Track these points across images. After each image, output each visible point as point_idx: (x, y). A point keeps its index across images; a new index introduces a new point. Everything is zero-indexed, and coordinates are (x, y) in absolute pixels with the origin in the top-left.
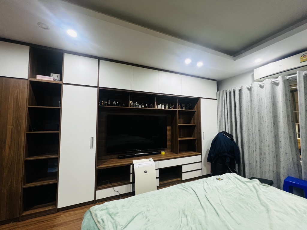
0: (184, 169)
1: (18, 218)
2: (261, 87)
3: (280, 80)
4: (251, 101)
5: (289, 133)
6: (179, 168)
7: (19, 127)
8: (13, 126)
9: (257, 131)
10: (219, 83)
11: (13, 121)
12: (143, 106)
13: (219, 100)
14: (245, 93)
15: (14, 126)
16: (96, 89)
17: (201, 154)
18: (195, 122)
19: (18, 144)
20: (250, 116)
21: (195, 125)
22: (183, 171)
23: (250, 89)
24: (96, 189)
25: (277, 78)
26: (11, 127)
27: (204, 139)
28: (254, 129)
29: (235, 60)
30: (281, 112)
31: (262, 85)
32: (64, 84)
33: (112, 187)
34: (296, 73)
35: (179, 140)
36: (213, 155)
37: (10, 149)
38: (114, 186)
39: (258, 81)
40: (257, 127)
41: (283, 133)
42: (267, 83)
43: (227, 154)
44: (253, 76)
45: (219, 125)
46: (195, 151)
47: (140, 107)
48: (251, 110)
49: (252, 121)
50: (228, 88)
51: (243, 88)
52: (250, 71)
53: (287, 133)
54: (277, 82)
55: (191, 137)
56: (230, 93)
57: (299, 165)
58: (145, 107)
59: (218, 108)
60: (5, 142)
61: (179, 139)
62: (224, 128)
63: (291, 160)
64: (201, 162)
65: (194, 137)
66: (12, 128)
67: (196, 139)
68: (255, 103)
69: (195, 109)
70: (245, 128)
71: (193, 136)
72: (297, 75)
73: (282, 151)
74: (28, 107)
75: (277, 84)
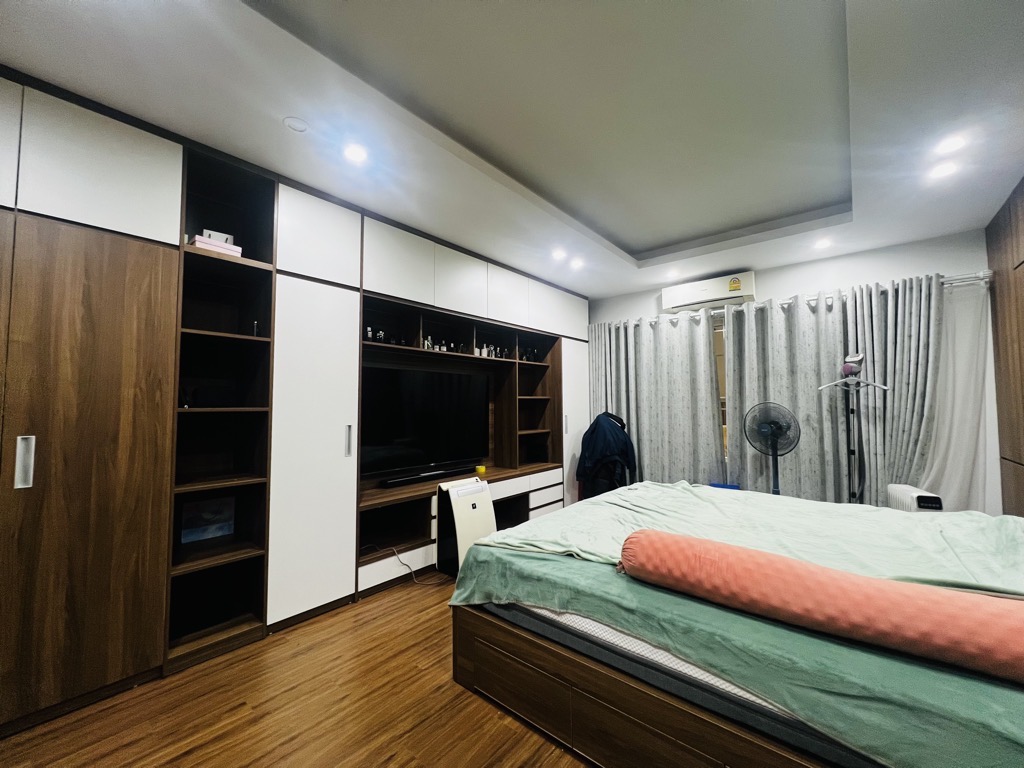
0: (534, 500)
1: (161, 668)
2: (674, 324)
3: (702, 314)
4: (656, 349)
5: (713, 408)
6: (524, 497)
7: (158, 394)
8: (138, 389)
9: (666, 408)
10: (594, 306)
11: (138, 374)
12: (444, 349)
13: (592, 342)
14: (646, 330)
15: (141, 389)
16: (357, 295)
17: (562, 466)
18: (548, 392)
19: (156, 445)
20: (653, 380)
21: (548, 400)
22: (531, 507)
23: (654, 326)
24: (359, 564)
25: (697, 311)
26: (132, 392)
27: (566, 432)
28: (659, 404)
29: (639, 267)
30: (703, 373)
31: (675, 321)
32: (280, 272)
33: (393, 554)
34: (723, 307)
35: (520, 436)
36: (588, 464)
37: (132, 458)
38: (400, 552)
39: (668, 312)
40: (666, 400)
41: (704, 410)
42: (683, 317)
43: (617, 458)
44: (659, 300)
45: (593, 400)
46: (545, 461)
47: (437, 349)
48: (656, 369)
49: (657, 390)
50: (613, 318)
51: (643, 322)
52: (655, 290)
53: (710, 409)
54: (697, 318)
55: (536, 428)
56: (618, 329)
57: (723, 462)
58: (448, 350)
59: (592, 361)
60: (115, 439)
61: (519, 433)
62: (604, 405)
63: (714, 455)
64: (562, 483)
65: (544, 428)
66: (135, 396)
67: (548, 433)
68: (664, 355)
69: (547, 362)
70: (644, 405)
71: (540, 426)
72: (725, 310)
73: (702, 441)
74: (183, 333)
75: (697, 322)
